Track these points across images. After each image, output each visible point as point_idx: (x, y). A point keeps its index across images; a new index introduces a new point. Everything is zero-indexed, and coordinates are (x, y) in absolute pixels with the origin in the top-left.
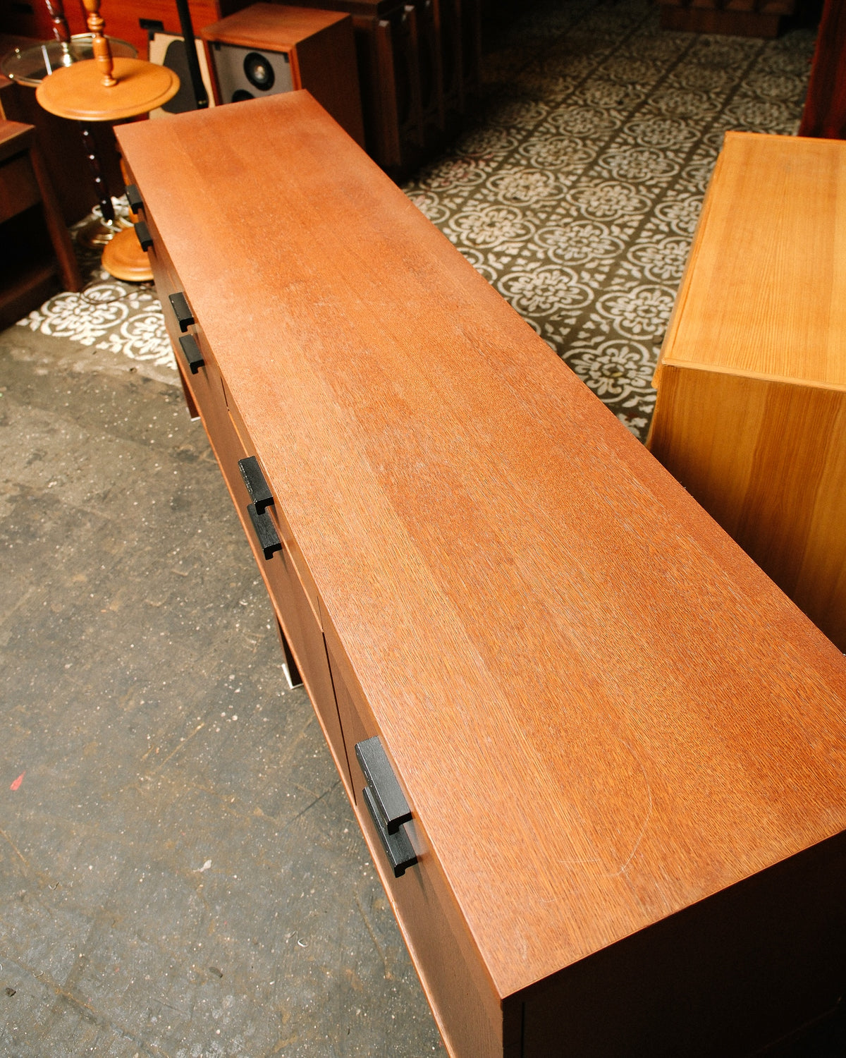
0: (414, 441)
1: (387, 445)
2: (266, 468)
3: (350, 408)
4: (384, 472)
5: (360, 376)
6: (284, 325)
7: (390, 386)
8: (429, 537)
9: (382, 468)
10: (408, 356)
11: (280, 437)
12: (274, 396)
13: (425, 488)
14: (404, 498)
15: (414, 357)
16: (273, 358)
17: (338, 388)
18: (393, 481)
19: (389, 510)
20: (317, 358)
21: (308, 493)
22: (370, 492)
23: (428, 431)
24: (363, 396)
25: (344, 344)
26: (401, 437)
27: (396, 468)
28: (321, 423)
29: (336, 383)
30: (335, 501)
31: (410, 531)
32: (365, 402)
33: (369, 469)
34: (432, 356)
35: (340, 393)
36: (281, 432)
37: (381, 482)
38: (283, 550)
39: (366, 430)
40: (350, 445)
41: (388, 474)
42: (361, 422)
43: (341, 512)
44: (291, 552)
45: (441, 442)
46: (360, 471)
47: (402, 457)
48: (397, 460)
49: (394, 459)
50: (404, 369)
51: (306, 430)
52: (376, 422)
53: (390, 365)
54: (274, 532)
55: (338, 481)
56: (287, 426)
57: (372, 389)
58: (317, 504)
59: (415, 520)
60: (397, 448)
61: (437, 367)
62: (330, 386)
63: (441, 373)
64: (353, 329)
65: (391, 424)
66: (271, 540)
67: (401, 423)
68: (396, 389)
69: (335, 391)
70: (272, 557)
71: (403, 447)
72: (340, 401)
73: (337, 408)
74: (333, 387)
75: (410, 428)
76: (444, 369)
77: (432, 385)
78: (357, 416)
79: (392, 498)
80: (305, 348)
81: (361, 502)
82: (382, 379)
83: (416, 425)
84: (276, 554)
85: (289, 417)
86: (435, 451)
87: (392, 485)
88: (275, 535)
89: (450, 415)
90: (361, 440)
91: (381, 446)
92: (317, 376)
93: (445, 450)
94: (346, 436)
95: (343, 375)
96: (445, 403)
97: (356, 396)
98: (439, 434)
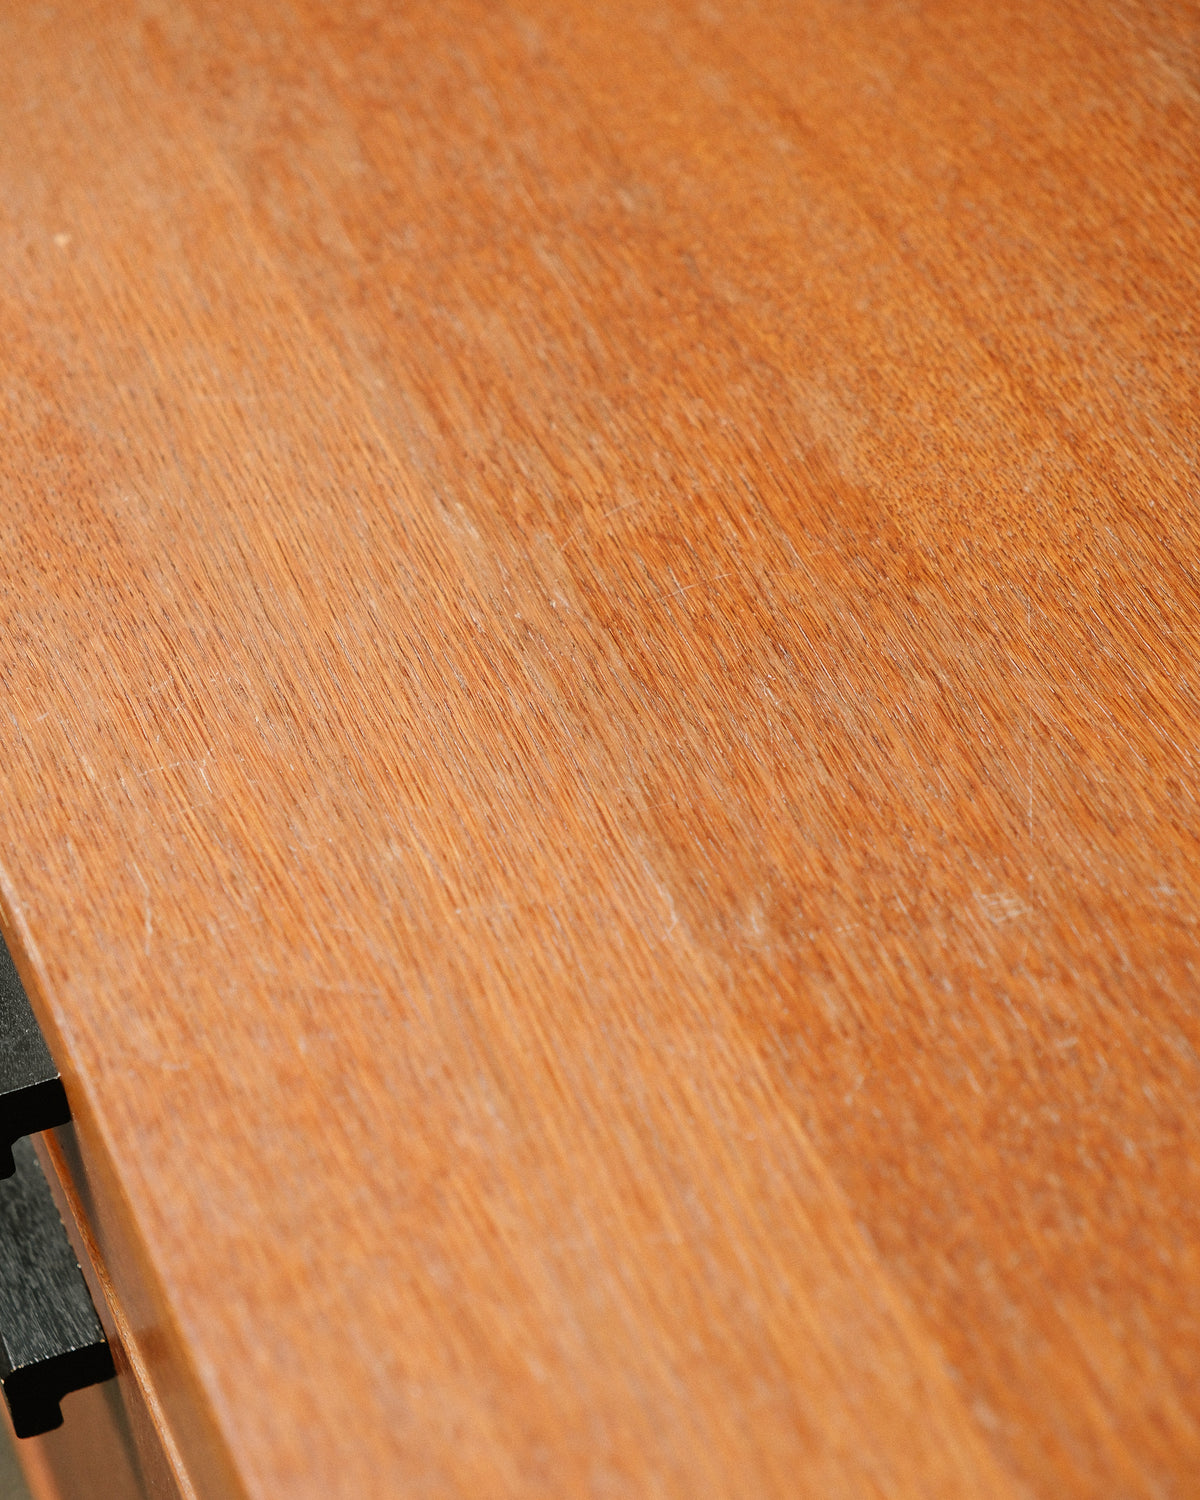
0: (950, 752)
1: (780, 771)
2: (17, 911)
3: (542, 537)
4: (767, 954)
5: (595, 342)
6: (135, 36)
7: (779, 409)
8: (1096, 1411)
9: (755, 925)
10: (880, 221)
11: (110, 711)
12: (76, 449)
13: (1043, 1064)
14: (910, 1126)
15: (911, 233)
16: (65, 228)
17: (458, 410)
18: (832, 1010)
19: (818, 1218)
20: (332, 232)
21: (285, 1078)
22: (689, 1086)
23: (1033, 688)
24: (613, 459)
25: (489, 146)
26: (863, 722)
27: (845, 929)
28: (360, 625)
29: (450, 381)
30: (464, 1138)
31: (961, 1356)
32: (628, 501)
33: (675, 931)
34: (1023, 225)
35: (474, 441)
36: (119, 677)
37: (751, 1018)
38: (122, 1379)
39: (644, 675)
40: (550, 770)
41: (797, 965)
42: (614, 623)
43: (503, 1218)
44: (162, 1393)
45: (1121, 762)
46: (619, 937)
47: (881, 850)
48: (845, 872)
49: (828, 870)
50: (861, 305)
51: (271, 668)
52: (703, 625)
53: (770, 281)
54: (68, 1272)
55: (477, 1003)
56: (152, 639)
57: (670, 421)
58: (342, 1155)
59: (990, 1285)
60: (843, 795)
61: (1060, 291)
62: (413, 399)
63: (1080, 328)
64: (542, 59)
65: (795, 634)
66: (53, 1322)
67: (858, 632)
68: (815, 420)
69: (444, 426)
70: (53, 1420)
71: (879, 790)
72: (474, 489)
73: (462, 533)
74: (432, 406)
75: (919, 664)
76: (1100, 302)
77: (1035, 401)
78: (583, 586)
79: (830, 1128)
80: (258, 169)
81: (632, 1148)
82: (725, 360)
83: (951, 649)
84: (81, 1405)
85: (165, 589)
86: (1085, 815)
87: (827, 1036)
88: (75, 1293)
89: (1159, 582)
90: (615, 738)
91: (740, 777)
92: (335, 339)
93: (1149, 809)
94: (517, 708)
95: (491, 331)
96: (1128, 510)
97: (572, 465)
98: (1101, 707)
